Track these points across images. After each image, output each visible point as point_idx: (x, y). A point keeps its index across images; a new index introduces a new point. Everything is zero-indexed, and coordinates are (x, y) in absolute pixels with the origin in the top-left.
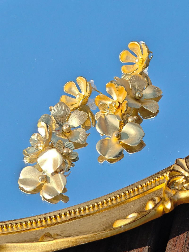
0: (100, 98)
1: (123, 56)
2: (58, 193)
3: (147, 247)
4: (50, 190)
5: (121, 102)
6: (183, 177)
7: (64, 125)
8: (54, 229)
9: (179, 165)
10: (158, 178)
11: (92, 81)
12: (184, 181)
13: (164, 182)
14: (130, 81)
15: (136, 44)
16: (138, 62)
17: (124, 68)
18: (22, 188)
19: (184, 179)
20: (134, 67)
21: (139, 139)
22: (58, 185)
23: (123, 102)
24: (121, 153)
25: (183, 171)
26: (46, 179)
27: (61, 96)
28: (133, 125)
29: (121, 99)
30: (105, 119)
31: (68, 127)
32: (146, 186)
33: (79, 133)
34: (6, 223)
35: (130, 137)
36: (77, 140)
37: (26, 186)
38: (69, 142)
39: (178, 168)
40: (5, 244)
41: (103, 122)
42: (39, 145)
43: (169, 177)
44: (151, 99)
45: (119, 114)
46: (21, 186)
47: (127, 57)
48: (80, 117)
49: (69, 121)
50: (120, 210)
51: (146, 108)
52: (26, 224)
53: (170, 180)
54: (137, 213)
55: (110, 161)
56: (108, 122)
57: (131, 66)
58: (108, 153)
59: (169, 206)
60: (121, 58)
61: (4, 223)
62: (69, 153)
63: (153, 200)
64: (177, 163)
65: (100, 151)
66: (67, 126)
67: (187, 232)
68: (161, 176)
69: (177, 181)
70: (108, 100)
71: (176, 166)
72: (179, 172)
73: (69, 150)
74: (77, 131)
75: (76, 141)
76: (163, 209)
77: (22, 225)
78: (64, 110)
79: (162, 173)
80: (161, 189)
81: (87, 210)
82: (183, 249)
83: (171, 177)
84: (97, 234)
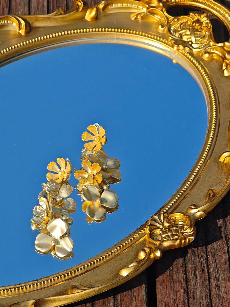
0: (78, 173)
1: (85, 136)
2: (68, 252)
3: (144, 285)
4: (62, 250)
5: (95, 175)
6: (160, 229)
7: (57, 198)
8: (75, 281)
9: (155, 221)
10: (141, 232)
11: (68, 159)
12: (161, 232)
13: (145, 235)
14: (97, 157)
15: (94, 127)
16: (97, 140)
17: (86, 145)
18: (39, 250)
19: (160, 230)
20: (93, 143)
21: (116, 202)
22: (68, 246)
23: (96, 174)
24: (105, 214)
25: (158, 225)
26: (57, 242)
27: (47, 173)
28: (109, 192)
29: (95, 172)
30: (88, 189)
31: (61, 199)
32: (133, 240)
33: (69, 202)
34: (39, 281)
35: (108, 201)
36: (69, 207)
37: (42, 249)
38: (64, 210)
39: (153, 222)
40: (47, 298)
41: (86, 192)
42: (43, 215)
43: (149, 230)
44: (114, 168)
45: (96, 184)
46: (38, 249)
47: (87, 136)
48: (68, 190)
49: (60, 193)
50: (120, 260)
51: (113, 177)
52: (54, 279)
53: (150, 233)
54: (136, 262)
55: (98, 221)
56: (90, 191)
57: (91, 143)
58: (95, 215)
59: (158, 254)
60: (83, 138)
61: (37, 280)
62: (67, 219)
63: (144, 250)
64: (152, 219)
65: (90, 215)
66: (60, 197)
67: (168, 270)
68: (142, 231)
69: (155, 233)
70: (85, 173)
71: (152, 221)
72: (156, 226)
73: (67, 217)
74: (67, 201)
75: (69, 209)
76: (154, 256)
77: (52, 281)
78: (55, 186)
79: (142, 227)
80: (144, 240)
81: (95, 263)
82: (170, 283)
83: (151, 230)
84: (114, 283)
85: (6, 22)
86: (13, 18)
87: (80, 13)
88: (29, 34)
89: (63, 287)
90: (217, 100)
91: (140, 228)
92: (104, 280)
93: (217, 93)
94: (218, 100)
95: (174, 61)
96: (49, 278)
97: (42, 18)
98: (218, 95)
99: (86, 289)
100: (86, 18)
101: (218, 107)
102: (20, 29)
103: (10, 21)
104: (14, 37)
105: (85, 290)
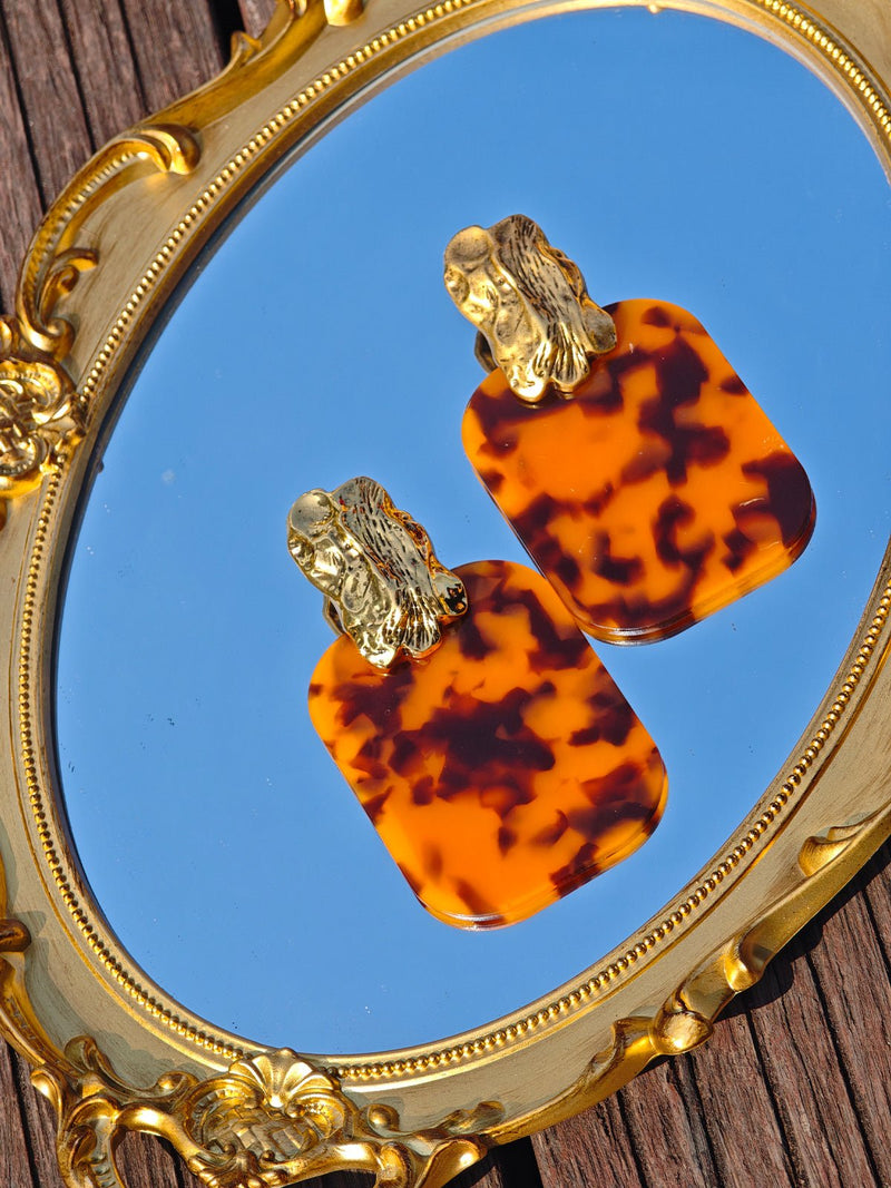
85: (116, 164)
86: (132, 142)
87: (306, 16)
88: (201, 161)
89: (779, 861)
90: (860, 62)
91: (885, 569)
92: (881, 777)
93: (847, 41)
94: (862, 58)
95: (653, 9)
96: (726, 854)
97: (212, 94)
98: (852, 46)
99: (852, 833)
100: (331, 22)
101: (875, 81)
102: (167, 161)
103: (128, 156)
104: (165, 195)
105: (855, 836)
